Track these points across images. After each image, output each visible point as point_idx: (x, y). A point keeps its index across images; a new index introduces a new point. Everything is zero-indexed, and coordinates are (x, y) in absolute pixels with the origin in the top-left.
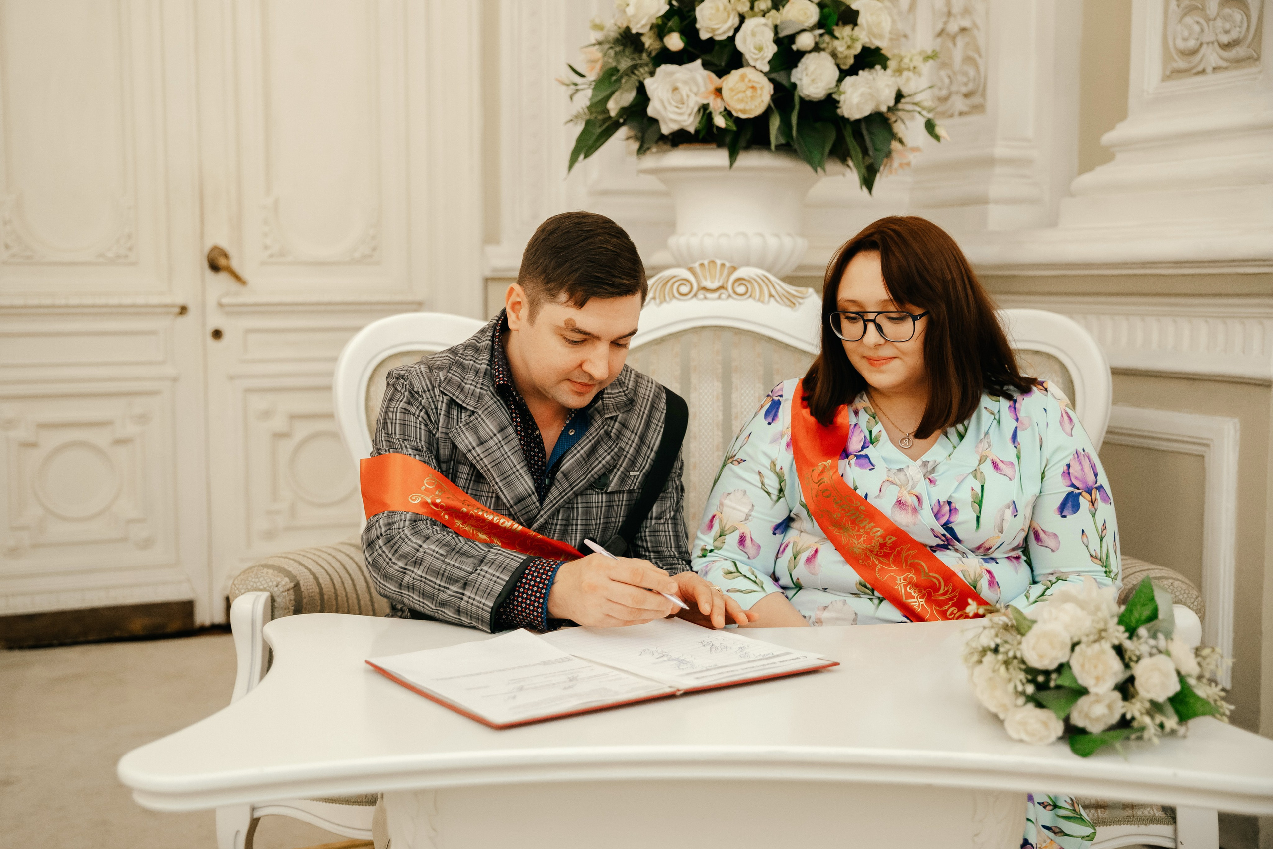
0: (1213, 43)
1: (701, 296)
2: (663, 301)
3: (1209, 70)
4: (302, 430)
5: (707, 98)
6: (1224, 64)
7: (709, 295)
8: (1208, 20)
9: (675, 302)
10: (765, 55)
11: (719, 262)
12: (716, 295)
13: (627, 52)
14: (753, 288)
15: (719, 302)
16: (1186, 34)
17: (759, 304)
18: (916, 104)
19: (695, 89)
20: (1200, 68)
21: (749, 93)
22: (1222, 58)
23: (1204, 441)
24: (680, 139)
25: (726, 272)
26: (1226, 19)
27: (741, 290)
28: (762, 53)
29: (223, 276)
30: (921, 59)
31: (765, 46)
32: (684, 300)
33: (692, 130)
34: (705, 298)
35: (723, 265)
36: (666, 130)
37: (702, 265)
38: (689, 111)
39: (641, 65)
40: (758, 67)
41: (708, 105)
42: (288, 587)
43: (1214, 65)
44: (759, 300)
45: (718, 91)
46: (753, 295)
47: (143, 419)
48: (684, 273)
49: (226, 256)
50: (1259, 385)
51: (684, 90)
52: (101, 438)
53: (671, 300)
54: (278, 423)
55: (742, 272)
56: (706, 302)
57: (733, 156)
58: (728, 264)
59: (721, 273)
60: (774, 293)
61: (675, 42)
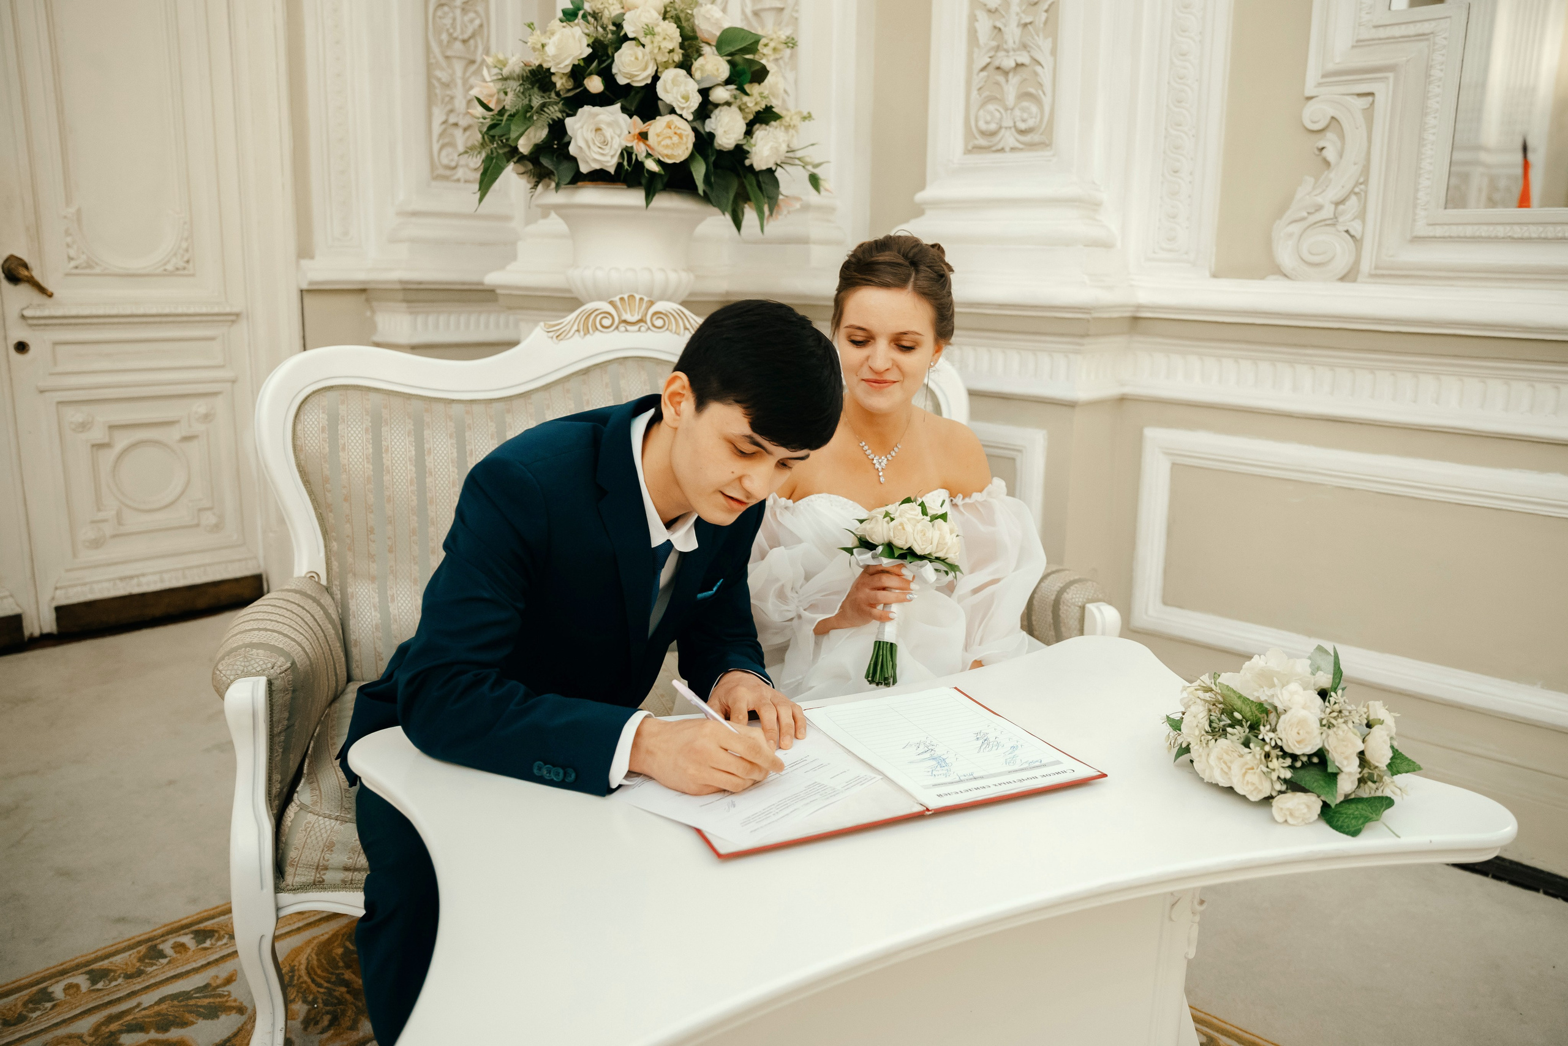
0: (1010, 128)
1: (622, 328)
2: (587, 332)
3: (1007, 149)
5: (629, 141)
6: (1021, 146)
7: (629, 328)
8: (1006, 109)
9: (597, 333)
10: (692, 104)
11: (638, 297)
12: (636, 328)
13: (536, 90)
14: (670, 322)
15: (639, 333)
16: (989, 118)
17: (676, 336)
18: (799, 159)
19: (618, 132)
20: (999, 147)
21: (676, 139)
22: (1018, 141)
23: (1018, 448)
24: (599, 177)
25: (644, 306)
26: (1023, 110)
27: (659, 323)
28: (688, 103)
29: (23, 288)
30: (799, 119)
31: (691, 96)
32: (608, 332)
33: (612, 171)
34: (627, 331)
35: (641, 299)
36: (584, 169)
37: (622, 299)
38: (612, 153)
39: (551, 104)
40: (684, 116)
41: (632, 147)
42: (285, 667)
43: (1012, 146)
44: (675, 333)
45: (643, 136)
46: (670, 328)
48: (606, 306)
49: (26, 266)
50: (1065, 405)
51: (608, 132)
53: (594, 331)
54: (97, 434)
55: (660, 306)
56: (627, 333)
57: (649, 197)
58: (646, 299)
59: (640, 308)
60: (688, 326)
61: (595, 84)
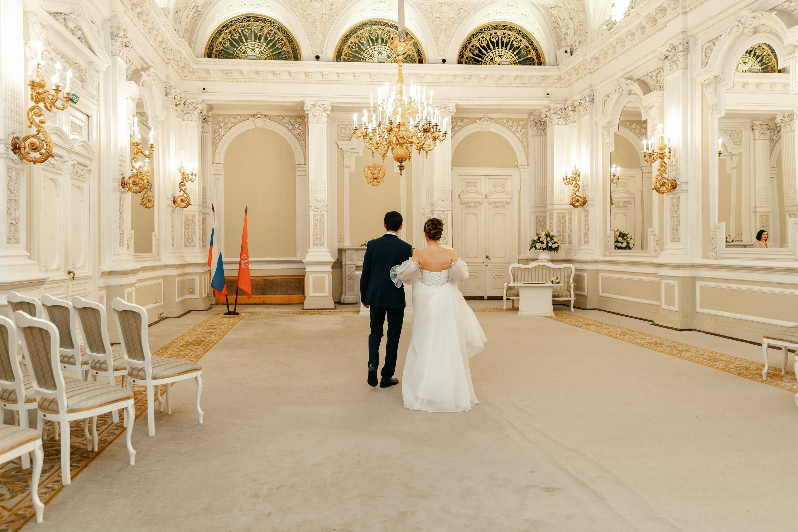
4: (496, 277)
29: (488, 259)
47: (479, 275)
49: (488, 257)
52: (474, 277)
54: (494, 276)
61: (538, 241)
